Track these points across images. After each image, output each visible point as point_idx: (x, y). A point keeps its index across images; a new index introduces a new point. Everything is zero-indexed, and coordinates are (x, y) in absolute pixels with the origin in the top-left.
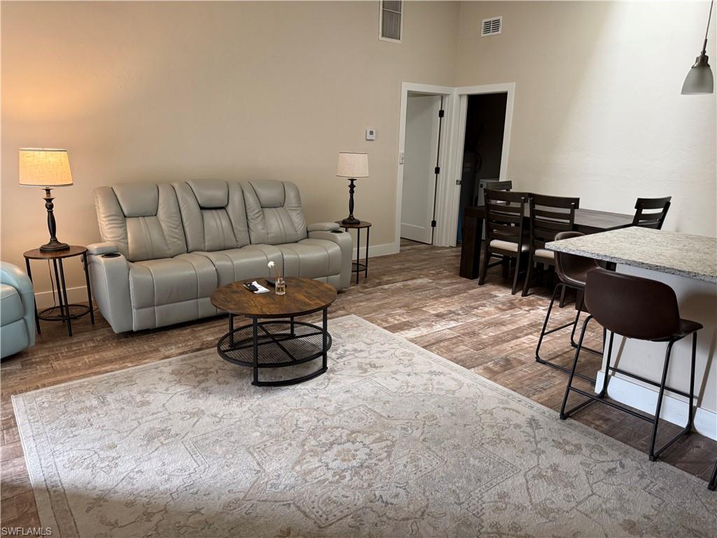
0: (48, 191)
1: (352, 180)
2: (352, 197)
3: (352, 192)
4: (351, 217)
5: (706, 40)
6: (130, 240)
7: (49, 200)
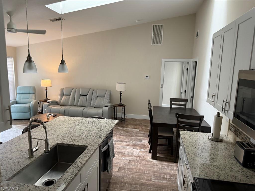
0: (46, 88)
1: (121, 92)
2: (121, 97)
3: (121, 95)
4: (121, 103)
5: (63, 55)
6: (62, 100)
7: (46, 90)
